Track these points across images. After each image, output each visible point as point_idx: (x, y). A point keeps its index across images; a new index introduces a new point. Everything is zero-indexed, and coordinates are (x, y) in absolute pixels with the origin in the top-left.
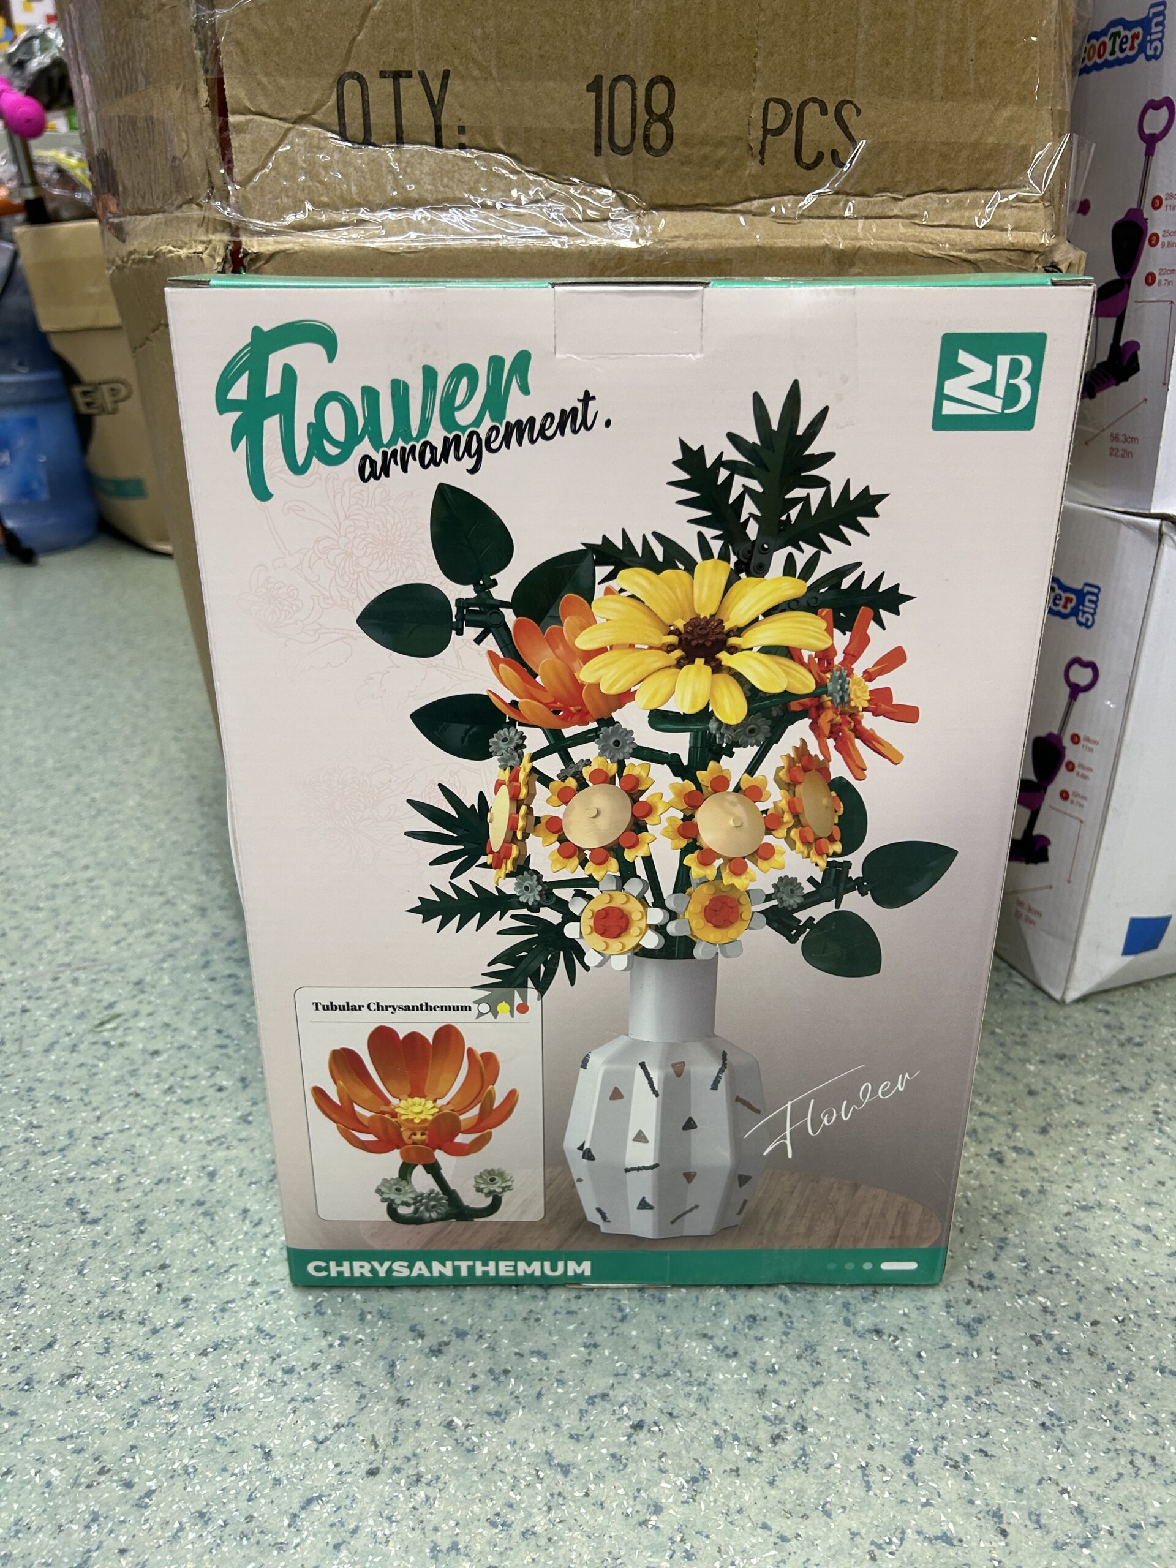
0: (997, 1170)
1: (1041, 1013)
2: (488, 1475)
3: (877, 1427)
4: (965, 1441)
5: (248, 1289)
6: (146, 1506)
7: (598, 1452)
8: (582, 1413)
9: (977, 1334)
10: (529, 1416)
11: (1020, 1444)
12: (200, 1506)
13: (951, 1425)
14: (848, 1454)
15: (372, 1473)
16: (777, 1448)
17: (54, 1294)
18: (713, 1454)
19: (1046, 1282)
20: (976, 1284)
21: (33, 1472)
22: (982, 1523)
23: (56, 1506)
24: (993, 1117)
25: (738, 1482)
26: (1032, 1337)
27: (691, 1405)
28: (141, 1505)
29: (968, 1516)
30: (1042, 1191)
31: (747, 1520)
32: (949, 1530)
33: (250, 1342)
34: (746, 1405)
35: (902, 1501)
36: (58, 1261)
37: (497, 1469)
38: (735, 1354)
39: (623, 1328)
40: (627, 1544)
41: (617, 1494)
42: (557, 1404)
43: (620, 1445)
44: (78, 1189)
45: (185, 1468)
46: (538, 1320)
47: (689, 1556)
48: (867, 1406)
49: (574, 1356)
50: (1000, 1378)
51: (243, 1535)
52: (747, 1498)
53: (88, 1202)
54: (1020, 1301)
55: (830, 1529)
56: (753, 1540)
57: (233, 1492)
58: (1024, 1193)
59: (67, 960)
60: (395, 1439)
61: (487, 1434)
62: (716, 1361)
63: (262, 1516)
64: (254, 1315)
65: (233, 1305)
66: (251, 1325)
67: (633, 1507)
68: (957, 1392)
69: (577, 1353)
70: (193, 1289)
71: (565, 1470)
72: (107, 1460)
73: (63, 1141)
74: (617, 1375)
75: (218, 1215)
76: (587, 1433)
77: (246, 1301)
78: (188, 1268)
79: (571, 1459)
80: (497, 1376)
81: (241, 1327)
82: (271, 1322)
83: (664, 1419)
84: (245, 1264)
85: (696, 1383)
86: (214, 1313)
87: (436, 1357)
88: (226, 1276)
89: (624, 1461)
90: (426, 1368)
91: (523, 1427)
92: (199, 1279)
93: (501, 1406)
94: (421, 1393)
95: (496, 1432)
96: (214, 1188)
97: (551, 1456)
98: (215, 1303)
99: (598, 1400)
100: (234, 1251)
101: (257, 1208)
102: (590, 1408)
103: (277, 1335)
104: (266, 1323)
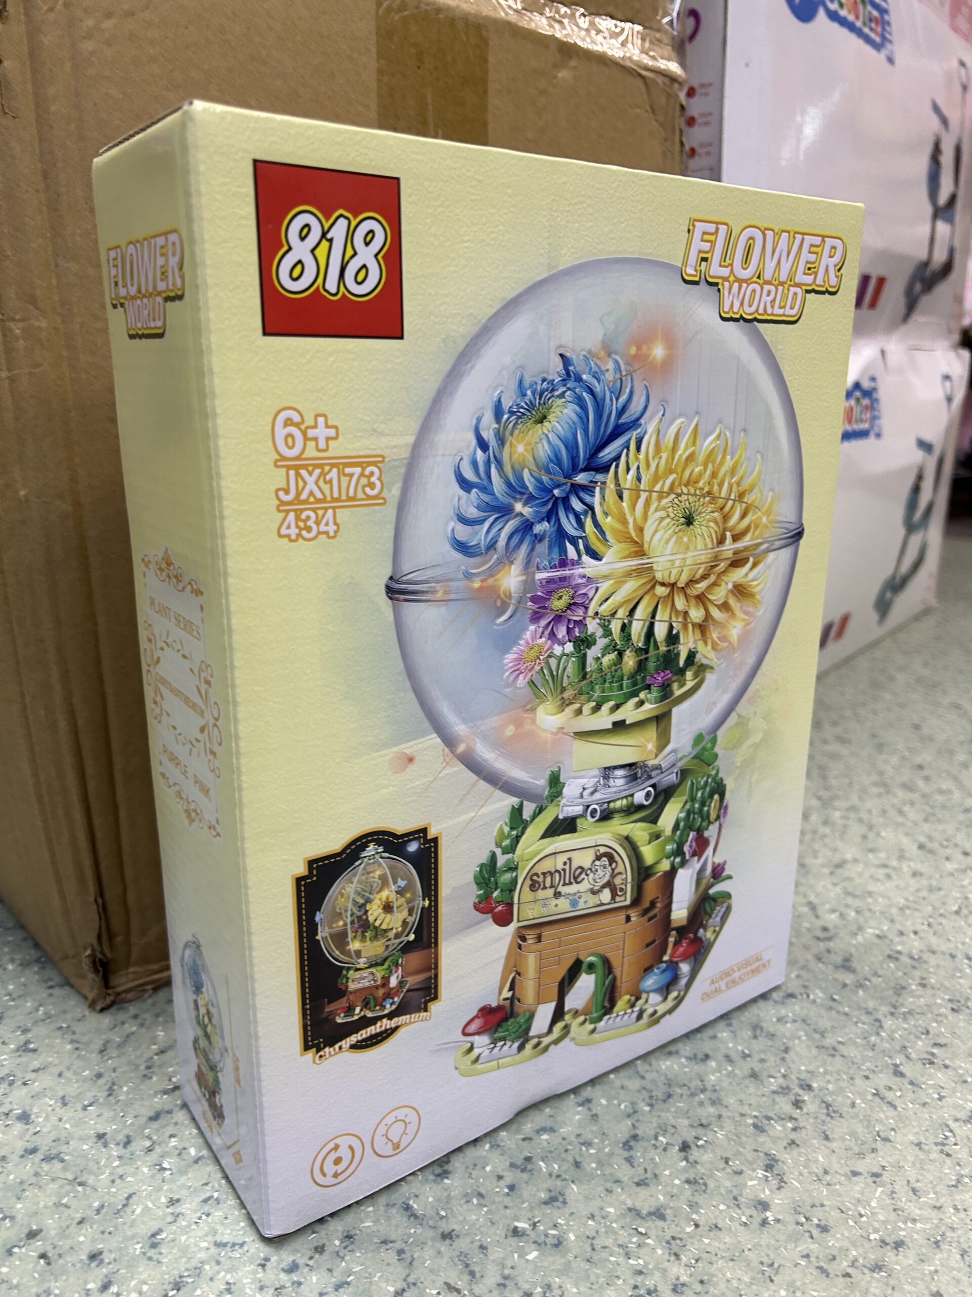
2: (596, 1257)
3: (856, 1060)
7: (674, 1185)
8: (629, 1160)
9: (855, 969)
10: (585, 1186)
11: (953, 1028)
13: (901, 1036)
14: (858, 1090)
16: (805, 1110)
18: (762, 1139)
19: (862, 919)
25: (803, 1150)
27: (711, 1110)
31: (838, 1176)
33: (218, 1263)
34: (752, 1090)
35: (924, 1104)
37: (597, 1247)
40: (768, 1246)
41: (721, 1211)
43: (685, 1170)
47: (824, 1229)
48: (834, 1049)
49: (577, 1117)
50: (898, 991)
52: (821, 1159)
55: (900, 1150)
56: (858, 1188)
61: (560, 1221)
62: (697, 1068)
64: (200, 1233)
65: (163, 1236)
66: (204, 1245)
67: (743, 1214)
68: (881, 1012)
69: (578, 1113)
70: (94, 1241)
71: (658, 1214)
74: (629, 1116)
75: (67, 1154)
76: (649, 1175)
77: (178, 1224)
78: (69, 1222)
79: (656, 1204)
80: (523, 1167)
81: (193, 1252)
82: (229, 1231)
83: (700, 1131)
84: (144, 1187)
85: (698, 1092)
86: (144, 1253)
87: (447, 1178)
88: (128, 1210)
89: (701, 1181)
90: (445, 1194)
91: (587, 1198)
92: (95, 1226)
93: (550, 1191)
94: (461, 1218)
95: (567, 1216)
96: (38, 1129)
97: (636, 1210)
98: (138, 1243)
99: (632, 1143)
100: (118, 1181)
101: (114, 1127)
102: (632, 1153)
103: (247, 1240)
104: (223, 1234)
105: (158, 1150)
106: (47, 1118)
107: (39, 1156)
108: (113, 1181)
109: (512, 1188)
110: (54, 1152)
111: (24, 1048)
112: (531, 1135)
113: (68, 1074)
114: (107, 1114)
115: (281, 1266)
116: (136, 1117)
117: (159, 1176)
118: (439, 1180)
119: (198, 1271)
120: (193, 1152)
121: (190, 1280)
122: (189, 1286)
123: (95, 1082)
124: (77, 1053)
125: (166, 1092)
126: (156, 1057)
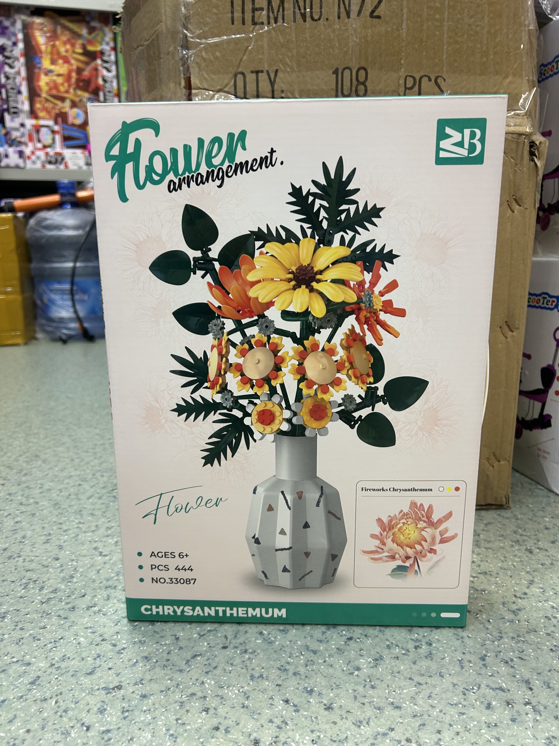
0: (530, 555)
1: (552, 500)
2: (278, 652)
3: (467, 646)
4: (511, 654)
6: (122, 653)
9: (518, 615)
11: (540, 656)
12: (146, 654)
13: (504, 647)
14: (453, 655)
15: (225, 648)
16: (417, 650)
17: (86, 578)
18: (387, 651)
19: (554, 597)
20: (518, 596)
21: (72, 639)
22: (520, 684)
23: (82, 651)
24: (527, 536)
25: (398, 662)
26: (546, 617)
28: (119, 653)
29: (513, 681)
30: (552, 564)
31: (402, 676)
32: (503, 686)
34: (402, 634)
35: (479, 674)
36: (89, 568)
37: (282, 650)
40: (343, 680)
41: (339, 662)
44: (99, 545)
45: (140, 641)
47: (373, 687)
48: (462, 638)
50: (530, 631)
51: (165, 666)
52: (402, 668)
53: (103, 549)
54: (540, 604)
55: (443, 682)
56: (405, 683)
57: (161, 650)
58: (542, 564)
59: (99, 469)
60: (236, 637)
61: (279, 637)
63: (174, 659)
67: (347, 667)
68: (508, 635)
71: (315, 652)
72: (106, 636)
73: (93, 528)
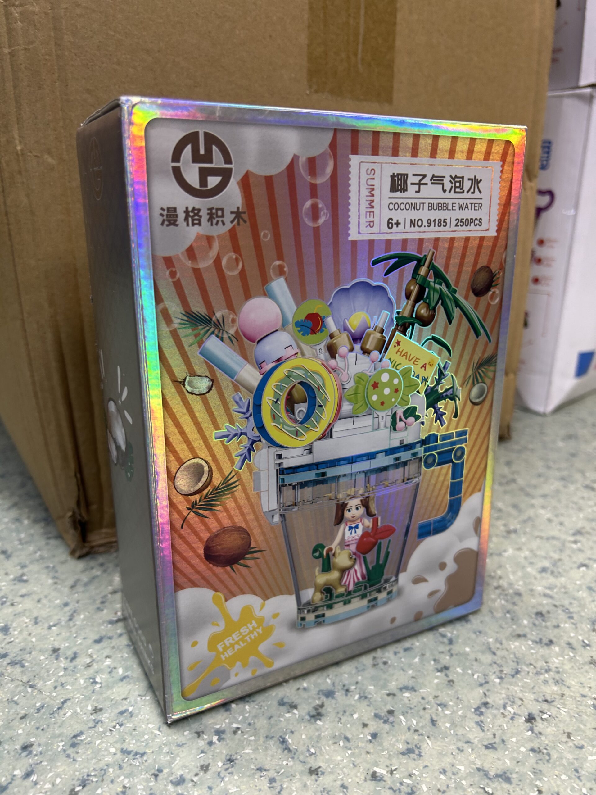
5: (93, 717)
7: (519, 752)
8: (480, 724)
10: (439, 743)
27: (555, 688)
33: (120, 767)
38: (551, 642)
39: (456, 648)
42: (454, 724)
43: (530, 740)
46: (385, 663)
49: (436, 681)
62: (544, 651)
64: (112, 740)
65: (83, 738)
66: (113, 750)
69: (437, 678)
70: (29, 734)
74: (481, 685)
75: (27, 661)
76: (497, 740)
77: (96, 729)
78: (14, 716)
79: (503, 767)
80: (385, 718)
81: (103, 755)
82: (134, 741)
83: (545, 706)
84: (78, 695)
85: (543, 671)
86: (65, 751)
87: (320, 720)
88: (62, 713)
89: (545, 751)
90: (317, 734)
91: (441, 754)
92: (32, 723)
93: (408, 743)
94: (327, 757)
95: (421, 768)
96: (12, 639)
97: (484, 771)
98: (62, 741)
99: (483, 710)
100: (59, 688)
101: (67, 645)
102: (482, 718)
103: (147, 751)
104: (129, 743)
105: (95, 666)
106: (21, 632)
107: (7, 660)
108: (56, 687)
109: (374, 736)
110: (19, 658)
111: (20, 579)
112: (395, 691)
113: (44, 601)
114: (65, 634)
115: (171, 778)
116: (85, 638)
117: (91, 688)
118: (313, 720)
119: (104, 771)
120: (120, 671)
121: (95, 780)
122: (93, 785)
123: (62, 609)
124: (55, 586)
125: (111, 622)
126: (110, 596)
